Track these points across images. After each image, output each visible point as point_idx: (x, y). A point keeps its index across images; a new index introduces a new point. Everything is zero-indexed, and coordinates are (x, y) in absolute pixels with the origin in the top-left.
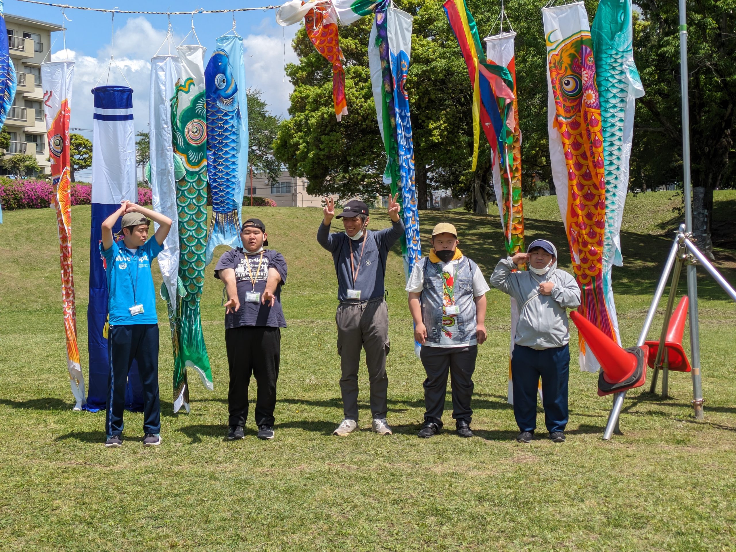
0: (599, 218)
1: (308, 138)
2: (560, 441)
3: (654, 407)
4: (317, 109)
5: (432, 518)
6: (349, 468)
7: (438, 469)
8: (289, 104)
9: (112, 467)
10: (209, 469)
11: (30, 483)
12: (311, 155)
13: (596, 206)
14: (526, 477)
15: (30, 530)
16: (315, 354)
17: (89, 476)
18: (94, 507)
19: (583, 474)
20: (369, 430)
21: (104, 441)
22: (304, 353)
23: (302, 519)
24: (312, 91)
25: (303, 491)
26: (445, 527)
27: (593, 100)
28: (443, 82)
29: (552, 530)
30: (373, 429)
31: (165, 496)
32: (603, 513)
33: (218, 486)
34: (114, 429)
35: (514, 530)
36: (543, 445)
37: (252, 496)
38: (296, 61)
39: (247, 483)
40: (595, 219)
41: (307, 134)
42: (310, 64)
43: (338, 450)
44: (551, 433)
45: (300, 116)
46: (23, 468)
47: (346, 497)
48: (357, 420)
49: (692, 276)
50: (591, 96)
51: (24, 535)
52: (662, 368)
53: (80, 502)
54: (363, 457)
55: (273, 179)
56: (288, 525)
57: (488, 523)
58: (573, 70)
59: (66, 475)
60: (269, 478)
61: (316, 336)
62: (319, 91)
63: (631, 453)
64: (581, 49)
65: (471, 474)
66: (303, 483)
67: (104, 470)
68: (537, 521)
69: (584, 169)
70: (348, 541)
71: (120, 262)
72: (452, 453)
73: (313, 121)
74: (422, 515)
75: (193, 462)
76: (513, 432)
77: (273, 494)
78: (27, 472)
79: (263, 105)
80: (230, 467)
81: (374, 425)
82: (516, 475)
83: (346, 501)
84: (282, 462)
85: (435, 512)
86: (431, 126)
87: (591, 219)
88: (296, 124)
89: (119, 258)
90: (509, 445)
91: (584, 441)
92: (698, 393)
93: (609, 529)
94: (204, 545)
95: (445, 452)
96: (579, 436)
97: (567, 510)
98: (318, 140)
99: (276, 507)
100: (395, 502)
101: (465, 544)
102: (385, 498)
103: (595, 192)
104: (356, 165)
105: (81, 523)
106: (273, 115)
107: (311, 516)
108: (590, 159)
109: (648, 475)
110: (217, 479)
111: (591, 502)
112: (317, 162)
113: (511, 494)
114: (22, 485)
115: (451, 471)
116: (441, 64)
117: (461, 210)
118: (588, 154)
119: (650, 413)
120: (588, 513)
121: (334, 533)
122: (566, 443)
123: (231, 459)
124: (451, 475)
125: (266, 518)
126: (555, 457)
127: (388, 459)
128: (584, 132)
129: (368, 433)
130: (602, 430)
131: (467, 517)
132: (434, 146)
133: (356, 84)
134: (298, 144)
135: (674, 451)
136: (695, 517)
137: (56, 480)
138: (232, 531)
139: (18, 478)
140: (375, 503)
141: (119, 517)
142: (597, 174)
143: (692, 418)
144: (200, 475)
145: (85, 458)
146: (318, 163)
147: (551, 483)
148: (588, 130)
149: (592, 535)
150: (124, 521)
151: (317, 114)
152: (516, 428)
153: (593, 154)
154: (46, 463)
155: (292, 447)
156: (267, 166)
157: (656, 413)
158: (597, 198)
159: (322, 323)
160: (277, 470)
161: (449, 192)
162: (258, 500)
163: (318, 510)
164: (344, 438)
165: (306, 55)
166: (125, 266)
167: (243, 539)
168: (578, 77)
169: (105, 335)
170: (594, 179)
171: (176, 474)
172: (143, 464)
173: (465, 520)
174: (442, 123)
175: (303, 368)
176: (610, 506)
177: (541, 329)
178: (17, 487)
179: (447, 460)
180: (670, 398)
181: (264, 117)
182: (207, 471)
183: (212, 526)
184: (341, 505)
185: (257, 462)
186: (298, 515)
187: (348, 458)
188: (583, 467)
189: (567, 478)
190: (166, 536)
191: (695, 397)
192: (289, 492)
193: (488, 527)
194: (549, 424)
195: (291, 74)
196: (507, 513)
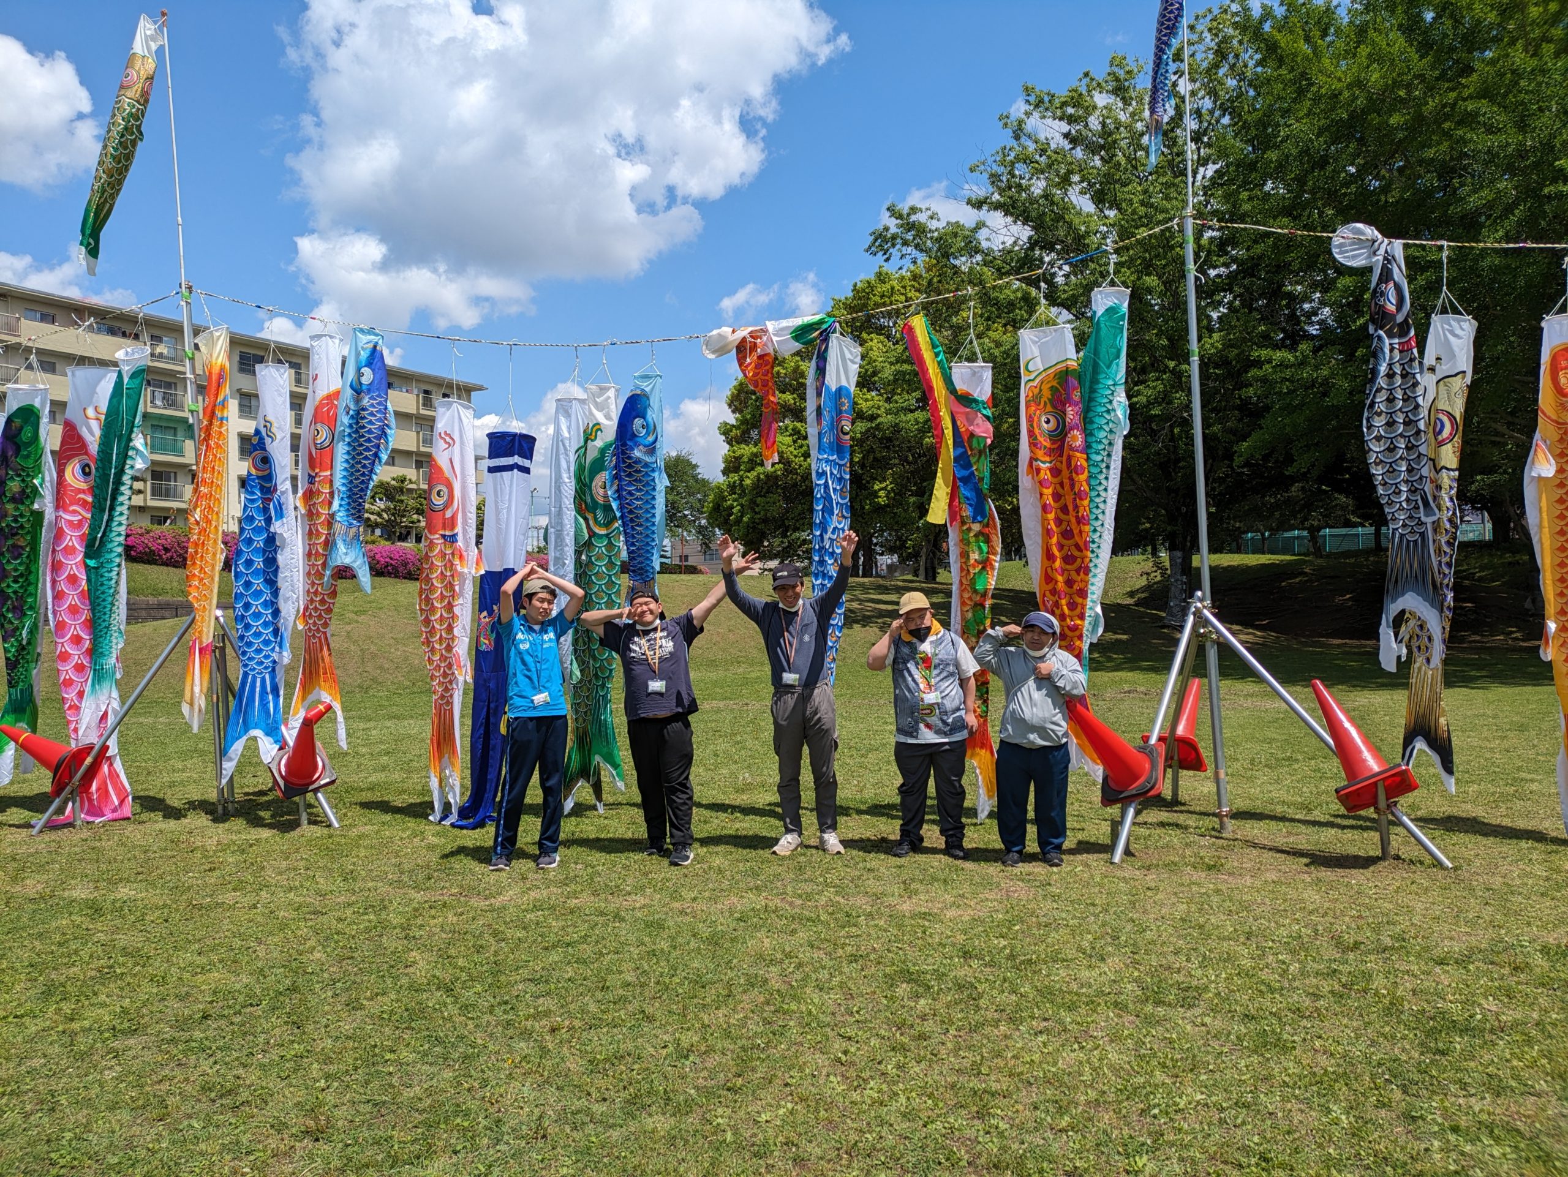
0: (1082, 585)
1: (743, 501)
2: (1057, 865)
3: (1164, 816)
4: (753, 469)
5: (904, 985)
6: (791, 904)
7: (906, 907)
8: (722, 466)
9: (493, 901)
10: (616, 902)
11: (384, 925)
12: (745, 519)
13: (1078, 571)
14: (1021, 920)
15: (371, 999)
16: (750, 743)
17: (462, 914)
18: (461, 962)
19: (1096, 916)
20: (817, 848)
21: (488, 861)
22: (737, 743)
23: (729, 985)
24: (746, 450)
25: (732, 940)
26: (922, 1002)
27: (1079, 443)
28: (889, 440)
29: (1070, 1009)
30: (821, 847)
31: (554, 946)
32: (1135, 981)
33: (623, 929)
34: (503, 847)
35: (1018, 1008)
36: (1036, 870)
37: (664, 945)
38: (731, 418)
39: (660, 926)
40: (1076, 587)
41: (741, 496)
42: (744, 422)
43: (777, 876)
44: (1044, 853)
45: (735, 477)
46: (382, 900)
47: (788, 949)
48: (800, 834)
49: (1212, 655)
50: (1077, 438)
51: (362, 1007)
52: (1170, 766)
53: (444, 956)
54: (809, 888)
55: (706, 546)
56: (710, 995)
57: (980, 996)
58: (1054, 407)
59: (433, 912)
60: (689, 919)
61: (751, 722)
62: (755, 450)
63: (1152, 885)
64: (1066, 381)
65: (951, 913)
66: (733, 925)
67: (484, 904)
68: (1047, 993)
69: (1064, 526)
70: (792, 1023)
71: (522, 641)
72: (921, 881)
73: (748, 482)
74: (891, 981)
75: (595, 893)
76: (994, 851)
77: (693, 945)
78: (385, 907)
79: (695, 466)
80: (640, 900)
81: (822, 841)
82: (1008, 917)
83: (788, 956)
84: (707, 894)
85: (909, 976)
86: (876, 487)
87: (1071, 587)
88: (729, 486)
89: (520, 636)
90: (992, 869)
91: (1087, 865)
92: (1224, 800)
93: (1149, 1008)
94: (597, 1027)
95: (913, 880)
96: (1079, 857)
97: (1085, 974)
98: (753, 502)
99: (696, 964)
100: (853, 958)
101: (952, 1032)
102: (840, 952)
103: (1076, 553)
104: (796, 529)
105: (438, 988)
106: (706, 477)
107: (742, 981)
108: (1072, 513)
109: (1182, 919)
110: (622, 920)
111: (1114, 962)
112: (752, 526)
113: (1005, 947)
114: (375, 927)
115: (923, 910)
116: (886, 420)
117: (910, 577)
118: (1071, 508)
119: (1162, 825)
120: (1114, 981)
121: (772, 1008)
122: (1065, 868)
123: (643, 888)
124: (924, 916)
125: (681, 984)
126: (1054, 890)
127: (840, 890)
128: (1066, 481)
129: (814, 851)
130: (1110, 848)
131: (950, 985)
132: (879, 509)
133: (795, 442)
134: (732, 507)
135: (1207, 882)
136: (1263, 988)
137: (419, 921)
138: (636, 1004)
139: (372, 917)
140: (826, 961)
141: (490, 981)
142: (1081, 532)
143: (1217, 832)
144: (602, 914)
145: (461, 887)
146: (754, 528)
147: (1057, 930)
148: (1071, 479)
149: (1128, 1018)
150: (496, 986)
151: (753, 474)
152: (999, 845)
153: (1076, 507)
154: (413, 894)
155: (720, 871)
156: (699, 532)
157: (1169, 824)
158: (1079, 561)
159: (758, 705)
160: (701, 905)
161: (895, 558)
162: (674, 954)
163: (751, 971)
164: (784, 858)
165: (741, 412)
166: (527, 646)
167: (650, 1019)
168: (1061, 415)
169: (503, 730)
170: (1077, 538)
171: (572, 912)
172: (533, 894)
173: (950, 989)
174: (888, 484)
175: (736, 762)
176: (1142, 968)
177: (1035, 721)
178: (368, 930)
179: (916, 892)
180: (1184, 804)
181: (697, 481)
182: (612, 907)
183: (610, 996)
184: (781, 962)
185: (675, 895)
186: (725, 978)
187: (789, 889)
188: (1093, 905)
189: (1076, 922)
190: (547, 1013)
191: (1220, 806)
192: (714, 941)
193: (982, 1002)
194: (1042, 842)
195: (724, 433)
196: (1005, 980)
